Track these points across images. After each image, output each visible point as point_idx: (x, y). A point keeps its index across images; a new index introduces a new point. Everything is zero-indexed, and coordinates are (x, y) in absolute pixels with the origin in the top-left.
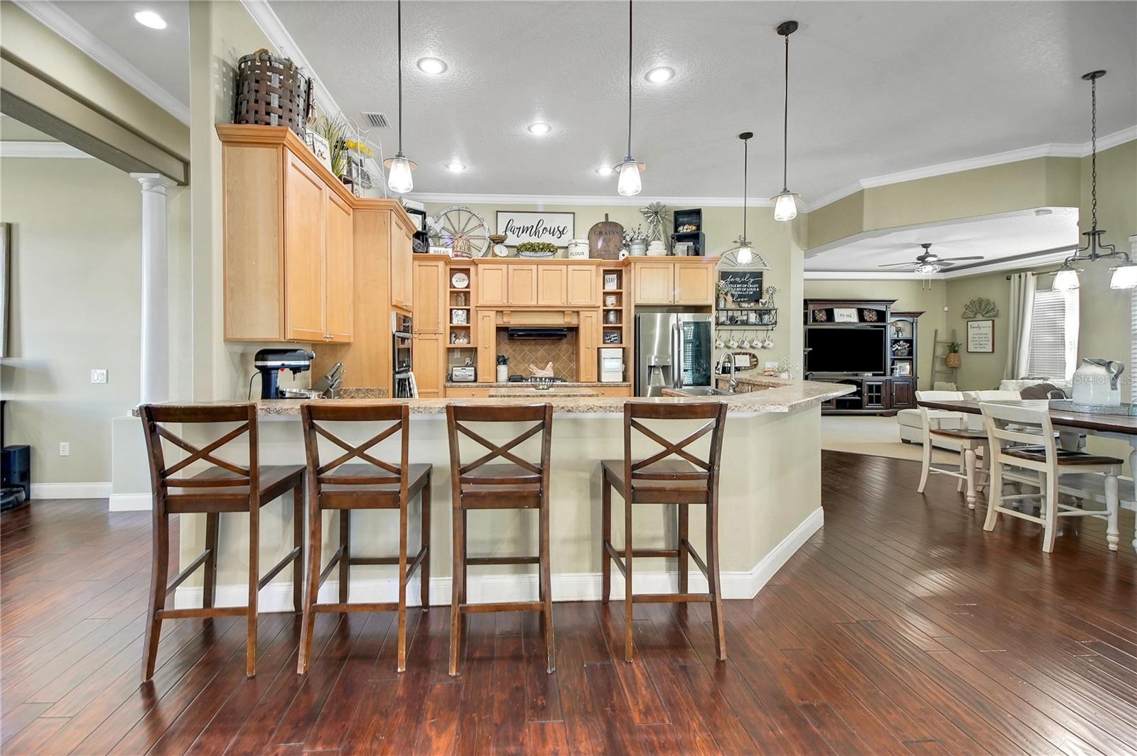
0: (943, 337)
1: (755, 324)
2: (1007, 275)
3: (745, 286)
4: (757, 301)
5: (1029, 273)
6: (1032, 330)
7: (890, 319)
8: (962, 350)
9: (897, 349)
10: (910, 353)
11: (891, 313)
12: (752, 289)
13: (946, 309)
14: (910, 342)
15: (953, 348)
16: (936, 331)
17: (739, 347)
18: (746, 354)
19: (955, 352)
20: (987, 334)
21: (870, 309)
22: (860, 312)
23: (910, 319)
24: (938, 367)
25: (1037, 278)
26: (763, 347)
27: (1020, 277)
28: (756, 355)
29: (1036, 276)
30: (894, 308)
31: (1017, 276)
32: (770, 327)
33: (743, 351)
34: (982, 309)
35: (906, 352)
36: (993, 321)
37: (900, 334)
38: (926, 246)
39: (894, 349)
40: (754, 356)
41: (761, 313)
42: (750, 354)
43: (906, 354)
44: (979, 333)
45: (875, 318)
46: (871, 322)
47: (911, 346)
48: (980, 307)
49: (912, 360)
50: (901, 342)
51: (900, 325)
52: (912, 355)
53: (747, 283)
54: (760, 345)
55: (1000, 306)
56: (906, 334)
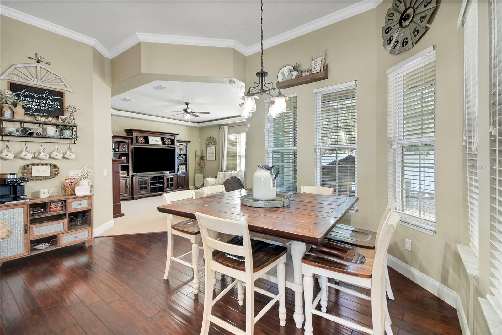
0: (199, 153)
1: (53, 138)
2: (219, 126)
3: (45, 102)
4: (57, 117)
5: (226, 126)
6: (227, 151)
7: (177, 144)
8: (205, 159)
9: (180, 159)
10: (186, 161)
11: (177, 141)
12: (53, 106)
13: (199, 141)
14: (185, 155)
15: (202, 158)
16: (196, 150)
17: (34, 157)
18: (47, 164)
19: (203, 160)
20: (213, 152)
21: (167, 138)
22: (163, 139)
23: (185, 144)
24: (197, 167)
25: (229, 129)
26: (63, 157)
27: (223, 128)
28: (56, 164)
29: (228, 128)
30: (178, 138)
31: (222, 127)
32: (73, 141)
33: (38, 161)
34: (211, 141)
35: (184, 160)
36: (215, 146)
37: (181, 151)
38: (187, 104)
39: (179, 159)
40: (55, 167)
41: (62, 128)
42: (51, 165)
43: (184, 161)
44: (210, 152)
45: (170, 143)
46: (168, 145)
47: (186, 157)
48: (211, 140)
49: (186, 164)
50: (182, 155)
51: (181, 147)
52: (186, 162)
53: (46, 99)
54: (60, 156)
55: (217, 140)
56: (183, 152)
